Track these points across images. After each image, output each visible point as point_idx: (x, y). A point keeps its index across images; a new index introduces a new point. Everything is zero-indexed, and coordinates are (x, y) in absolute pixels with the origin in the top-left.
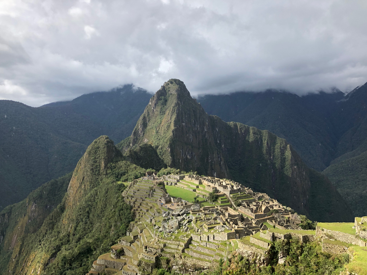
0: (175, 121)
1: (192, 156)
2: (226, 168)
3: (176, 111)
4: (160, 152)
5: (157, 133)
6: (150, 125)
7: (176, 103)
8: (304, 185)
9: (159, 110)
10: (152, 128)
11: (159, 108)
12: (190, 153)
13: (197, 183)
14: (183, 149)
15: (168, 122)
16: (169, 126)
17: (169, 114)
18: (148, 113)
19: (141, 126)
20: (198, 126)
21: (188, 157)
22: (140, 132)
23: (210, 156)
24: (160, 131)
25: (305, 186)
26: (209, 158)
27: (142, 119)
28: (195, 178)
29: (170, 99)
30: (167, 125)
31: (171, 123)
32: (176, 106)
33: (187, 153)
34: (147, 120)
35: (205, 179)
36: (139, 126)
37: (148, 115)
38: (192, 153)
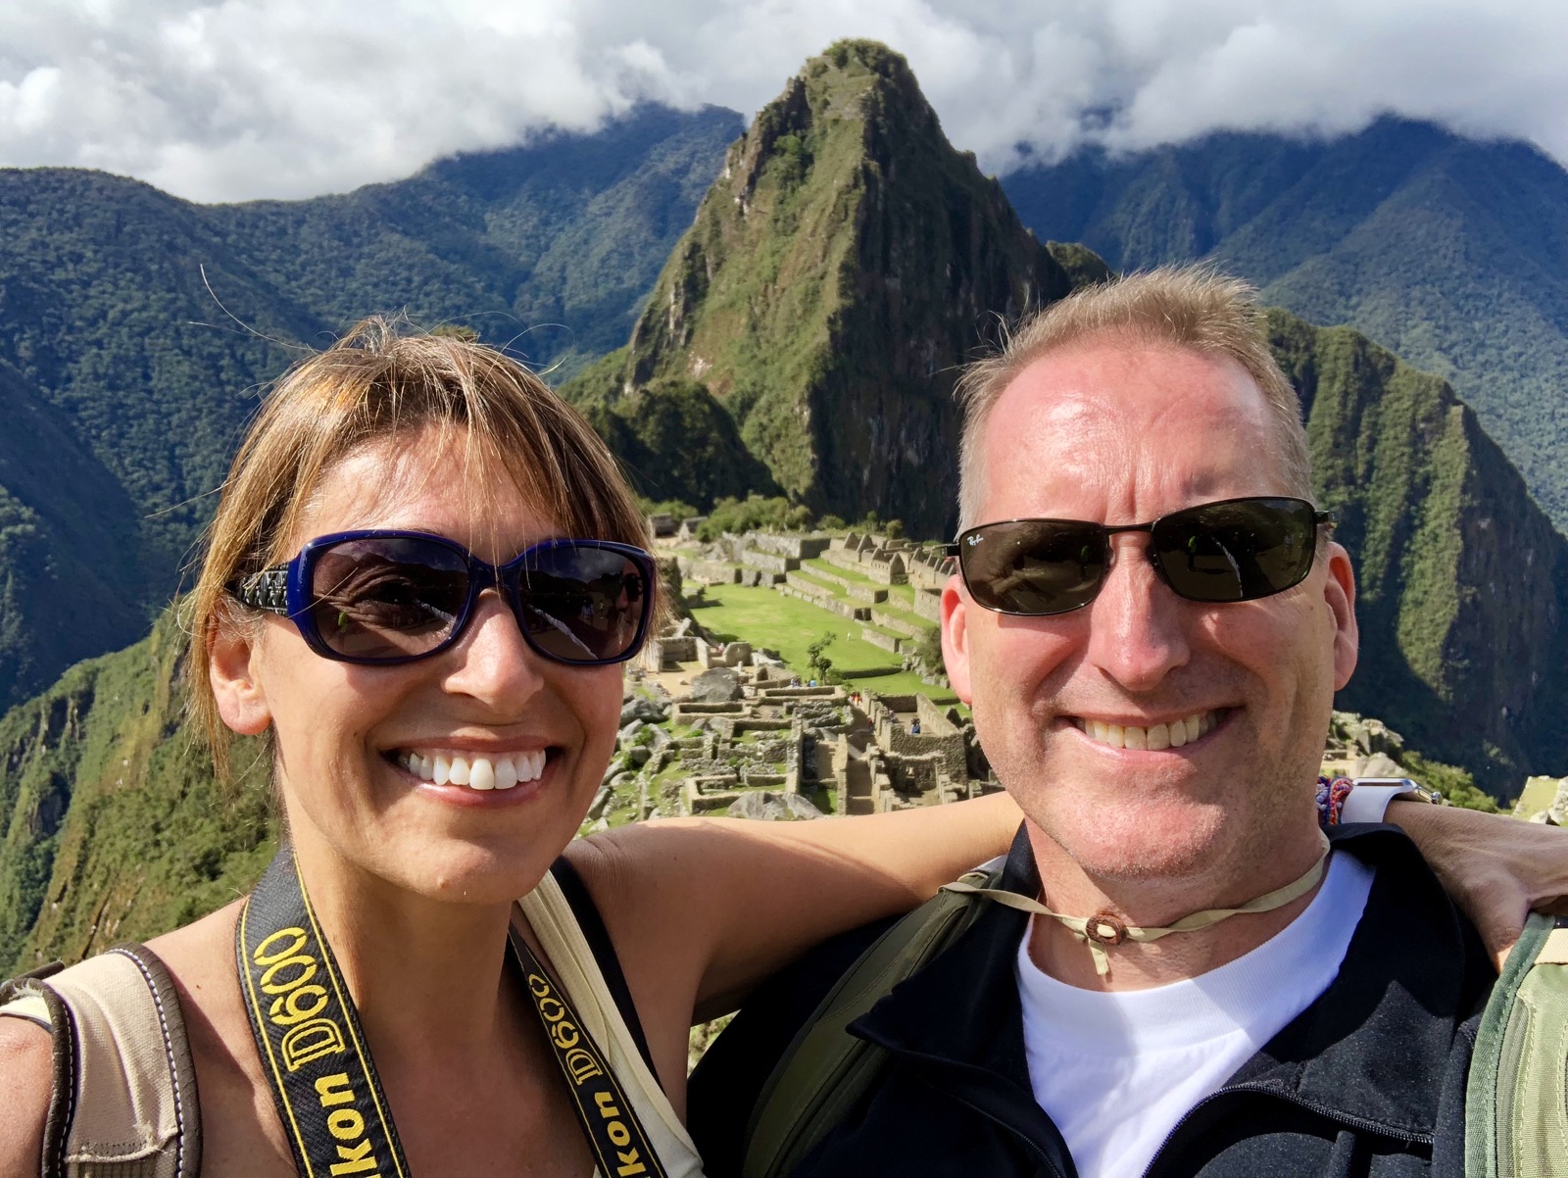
0: (844, 268)
1: (931, 452)
3: (857, 210)
5: (754, 328)
6: (722, 288)
7: (856, 169)
8: (1521, 618)
9: (769, 208)
10: (732, 305)
11: (770, 201)
13: (881, 574)
14: (880, 413)
15: (812, 273)
16: (812, 296)
17: (820, 230)
18: (716, 223)
19: (677, 295)
20: (972, 295)
21: (911, 455)
22: (672, 326)
24: (768, 321)
27: (686, 259)
28: (874, 551)
29: (827, 150)
30: (802, 287)
31: (827, 279)
32: (856, 186)
33: (903, 434)
34: (710, 260)
35: (922, 557)
36: (667, 293)
37: (716, 234)
38: (930, 438)
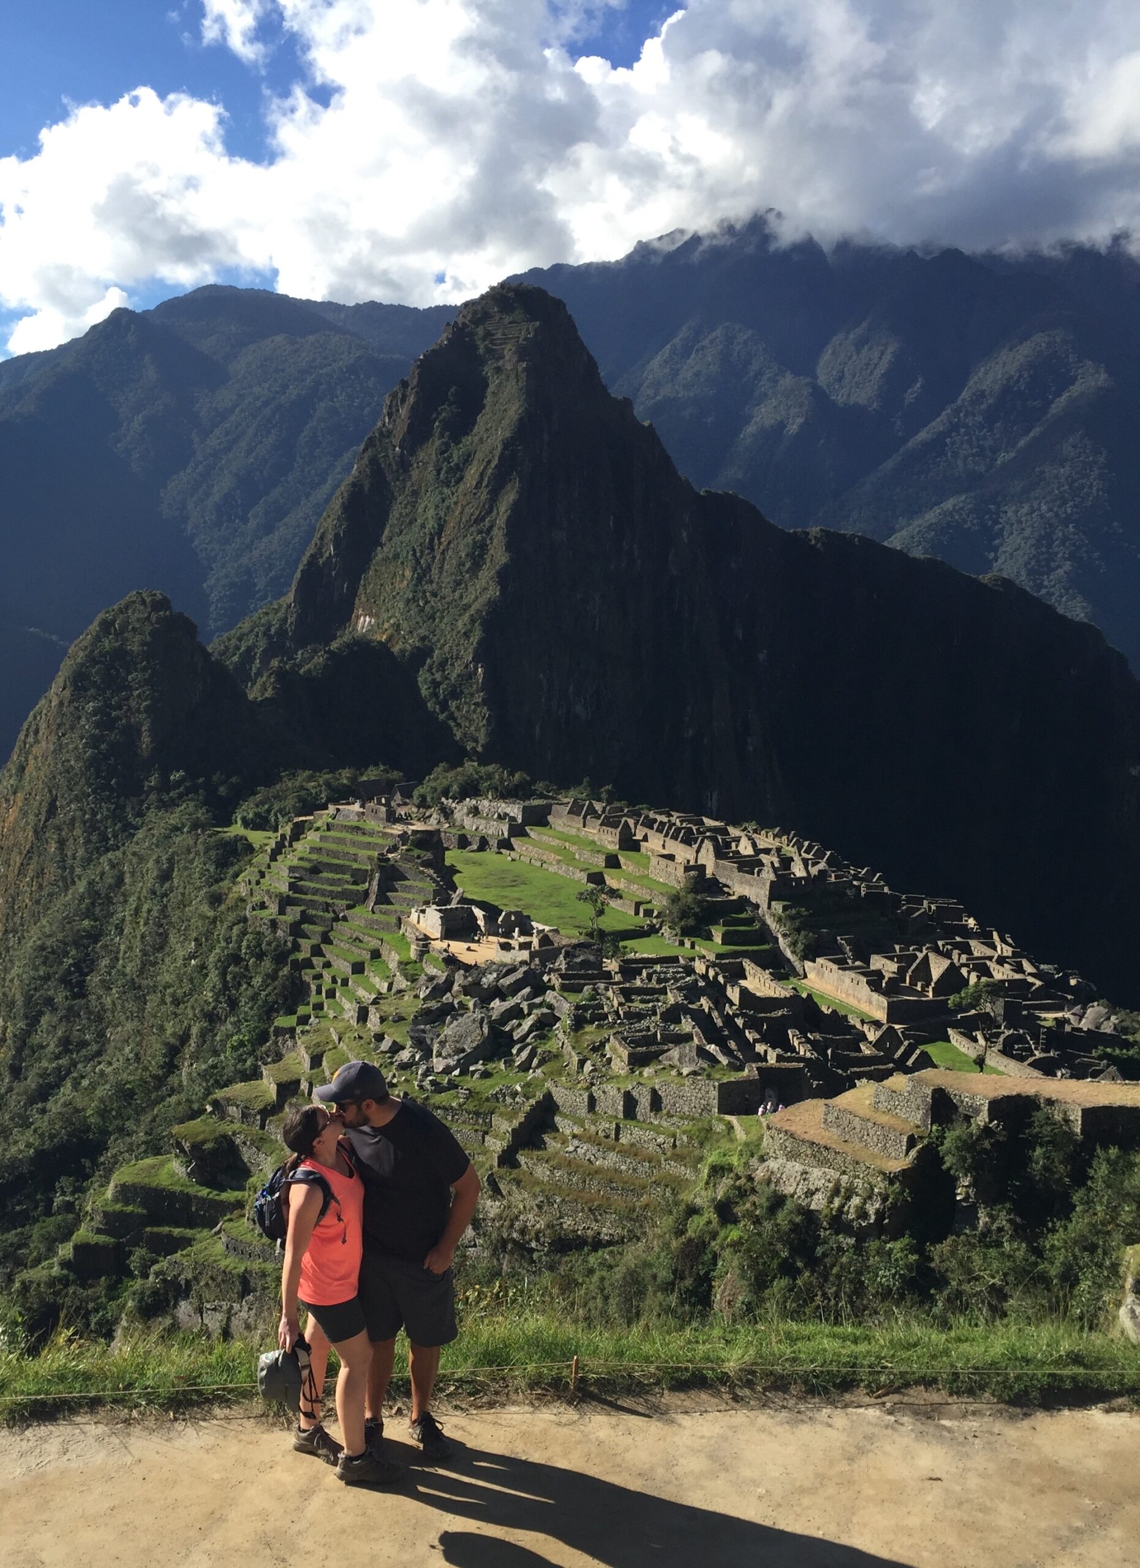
0: (511, 520)
1: (598, 706)
3: (522, 463)
4: (433, 681)
5: (420, 580)
7: (522, 420)
9: (430, 459)
11: (432, 451)
12: (589, 689)
13: (610, 840)
14: (550, 669)
15: (479, 525)
16: (480, 549)
17: (485, 482)
18: (377, 473)
19: (336, 546)
20: (635, 547)
22: (333, 578)
23: (688, 708)
26: (686, 719)
27: (346, 510)
28: (599, 817)
31: (495, 531)
33: (571, 691)
35: (649, 824)
36: (328, 544)
37: (377, 484)
38: (597, 692)
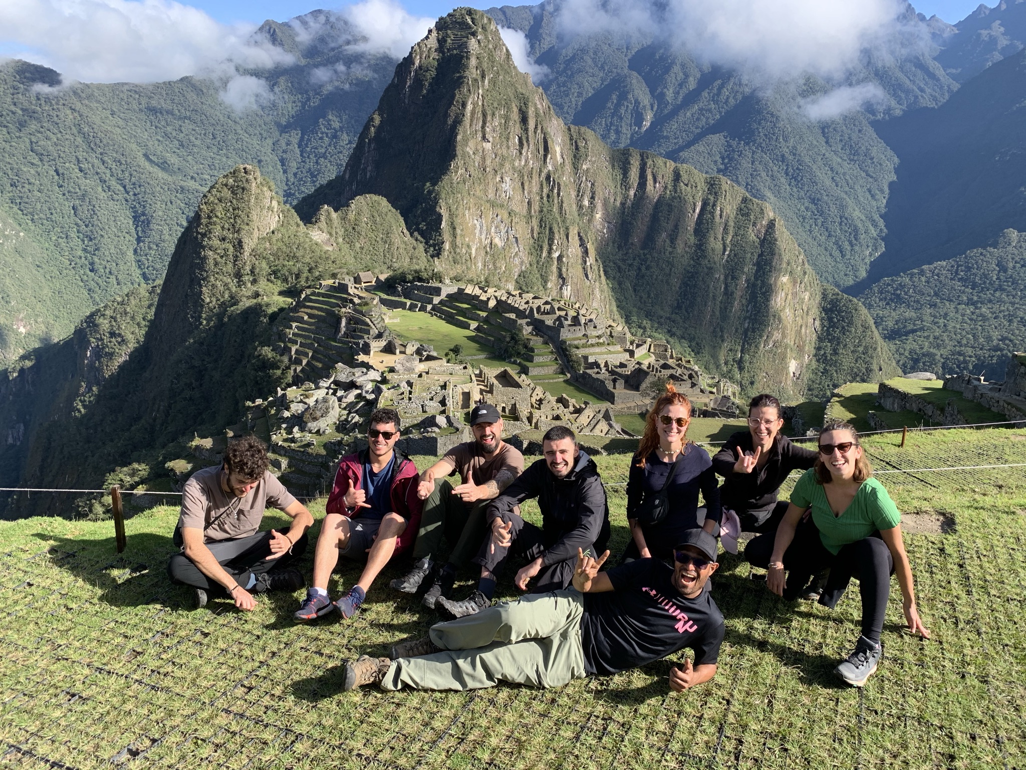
1: (508, 239)
2: (600, 277)
8: (801, 326)
9: (419, 101)
11: (420, 97)
12: (503, 231)
13: (484, 306)
14: (481, 217)
18: (390, 108)
19: (368, 148)
20: (530, 154)
21: (497, 241)
22: (366, 165)
23: (556, 242)
25: (803, 330)
26: (554, 247)
29: (452, 70)
33: (493, 230)
36: (364, 147)
38: (507, 232)
